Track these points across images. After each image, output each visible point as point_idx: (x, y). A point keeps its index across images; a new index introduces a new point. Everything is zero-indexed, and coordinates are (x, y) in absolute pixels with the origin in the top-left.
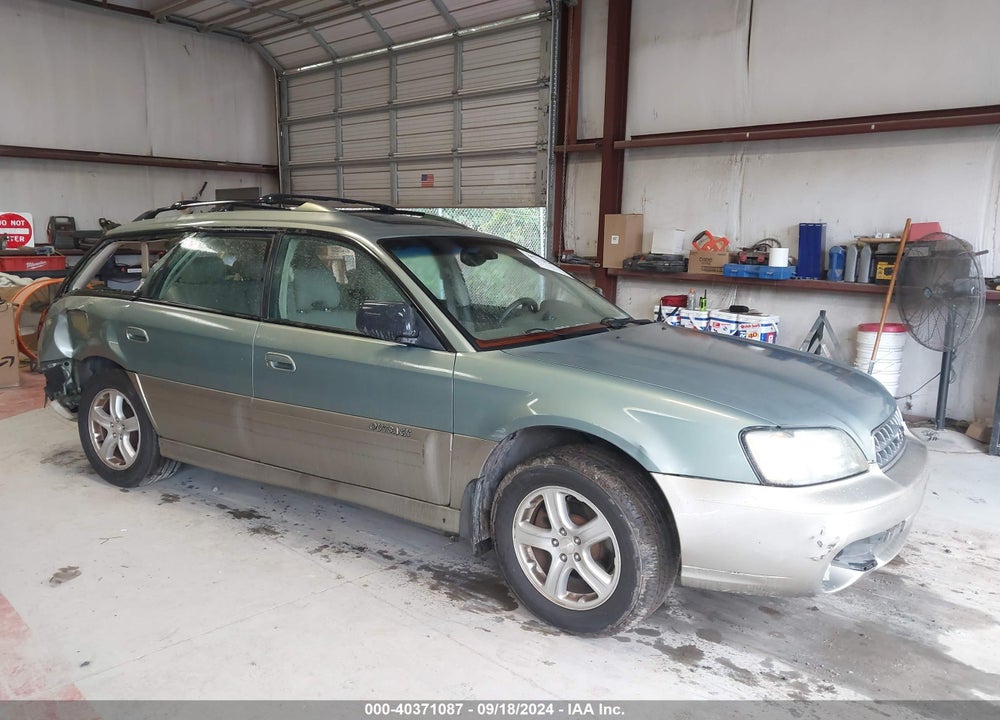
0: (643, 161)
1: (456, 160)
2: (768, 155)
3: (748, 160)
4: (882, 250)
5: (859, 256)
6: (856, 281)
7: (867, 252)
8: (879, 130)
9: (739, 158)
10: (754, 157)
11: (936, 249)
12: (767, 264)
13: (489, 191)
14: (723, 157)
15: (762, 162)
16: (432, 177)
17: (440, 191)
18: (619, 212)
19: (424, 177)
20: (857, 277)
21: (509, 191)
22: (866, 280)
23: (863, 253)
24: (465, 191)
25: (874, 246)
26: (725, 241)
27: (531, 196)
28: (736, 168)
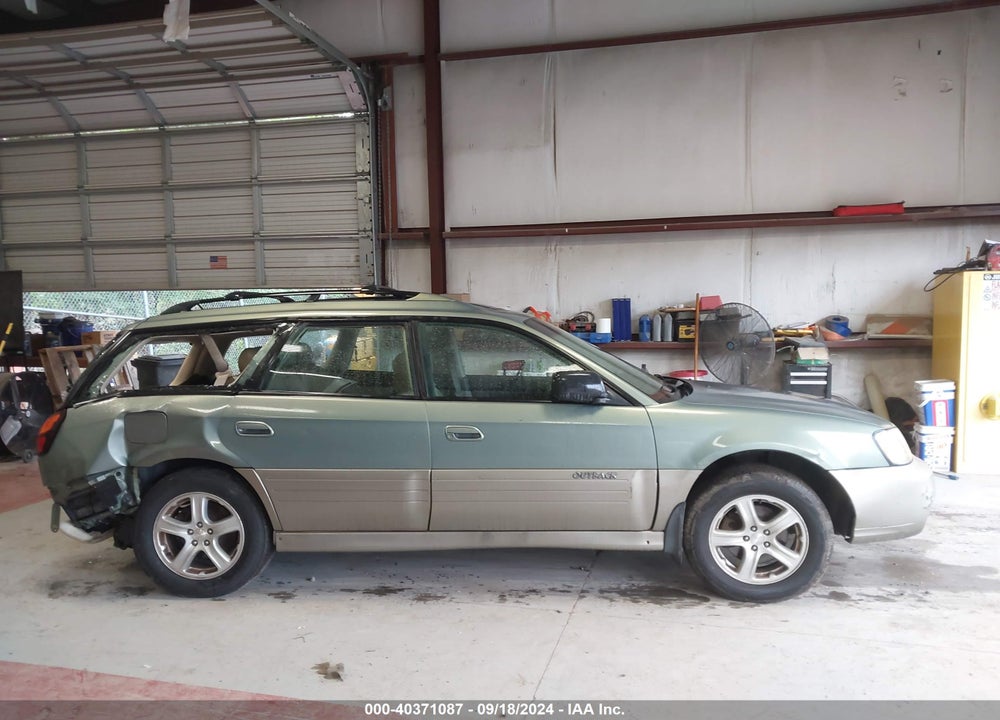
0: (465, 249)
1: (258, 244)
2: (577, 246)
3: (561, 250)
4: (681, 316)
5: (663, 322)
6: (662, 341)
7: (669, 319)
8: (669, 229)
9: (553, 248)
10: (566, 248)
11: (721, 315)
12: (594, 331)
13: (301, 273)
14: (539, 248)
15: (574, 253)
16: (225, 258)
17: (238, 273)
18: (445, 292)
19: (214, 259)
20: (662, 338)
21: (327, 273)
22: (670, 339)
23: (666, 319)
24: (269, 272)
25: (674, 314)
26: (547, 315)
27: (353, 278)
28: (551, 256)
